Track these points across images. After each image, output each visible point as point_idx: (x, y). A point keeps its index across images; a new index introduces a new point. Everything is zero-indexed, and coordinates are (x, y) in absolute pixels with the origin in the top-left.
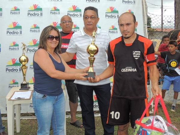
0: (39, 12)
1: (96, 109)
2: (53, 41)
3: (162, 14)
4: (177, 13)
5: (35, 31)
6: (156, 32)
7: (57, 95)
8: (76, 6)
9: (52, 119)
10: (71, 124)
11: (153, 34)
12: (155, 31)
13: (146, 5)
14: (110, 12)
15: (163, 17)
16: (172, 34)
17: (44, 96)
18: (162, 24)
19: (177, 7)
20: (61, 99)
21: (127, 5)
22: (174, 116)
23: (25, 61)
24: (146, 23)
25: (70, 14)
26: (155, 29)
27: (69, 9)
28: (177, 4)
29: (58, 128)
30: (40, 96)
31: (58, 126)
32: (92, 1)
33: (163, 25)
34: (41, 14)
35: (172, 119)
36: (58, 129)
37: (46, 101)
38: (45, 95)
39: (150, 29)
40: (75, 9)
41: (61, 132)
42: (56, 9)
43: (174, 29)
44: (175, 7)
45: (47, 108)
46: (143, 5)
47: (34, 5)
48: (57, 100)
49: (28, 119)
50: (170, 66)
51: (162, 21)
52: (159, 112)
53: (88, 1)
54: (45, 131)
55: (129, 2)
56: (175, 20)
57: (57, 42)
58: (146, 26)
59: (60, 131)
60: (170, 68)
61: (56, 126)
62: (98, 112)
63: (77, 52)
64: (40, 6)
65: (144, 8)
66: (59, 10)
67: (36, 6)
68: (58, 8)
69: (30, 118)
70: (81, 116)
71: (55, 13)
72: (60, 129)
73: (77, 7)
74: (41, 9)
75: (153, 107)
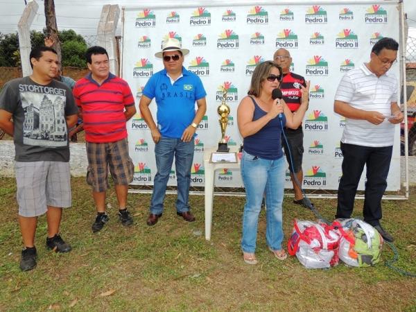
7: (274, 159)
8: (289, 30)
9: (266, 192)
10: (295, 202)
13: (406, 23)
14: (344, 38)
17: (256, 158)
21: (372, 25)
23: (225, 112)
25: (280, 43)
30: (251, 157)
31: (273, 202)
32: (314, 20)
34: (237, 45)
37: (257, 165)
40: (288, 35)
42: (259, 36)
46: (400, 24)
48: (273, 165)
54: (255, 205)
55: (376, 20)
59: (276, 209)
65: (403, 29)
66: (262, 37)
68: (262, 34)
71: (257, 42)
72: (276, 207)
73: (291, 32)
75: (407, 189)
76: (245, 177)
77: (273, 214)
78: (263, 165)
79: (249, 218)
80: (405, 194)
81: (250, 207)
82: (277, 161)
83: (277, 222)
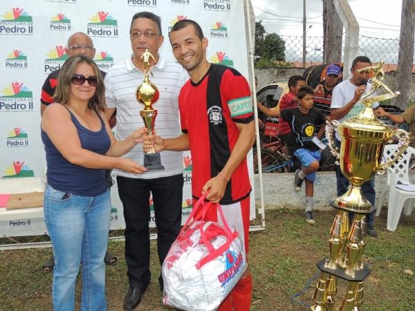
0: (26, 25)
1: (152, 224)
2: (84, 87)
3: (304, 34)
4: (327, 34)
5: (16, 65)
6: (293, 68)
7: (95, 195)
8: (106, 13)
11: (284, 72)
12: (292, 66)
13: (252, 13)
15: (307, 38)
16: (311, 72)
17: (66, 197)
18: (305, 52)
19: (328, 21)
20: (101, 204)
21: (213, 12)
22: (306, 234)
24: (252, 51)
25: (93, 29)
26: (292, 64)
27: (91, 20)
28: (327, 14)
29: (92, 261)
30: (58, 195)
31: (92, 258)
32: (139, 2)
33: (307, 56)
34: (31, 30)
35: (300, 241)
36: (92, 263)
37: (68, 206)
38: (67, 195)
39: (282, 62)
40: (104, 19)
41: (97, 269)
42: (62, 19)
43: (322, 61)
44: (325, 21)
45: (71, 221)
46: (246, 14)
47: (14, 9)
48: (93, 205)
49: (6, 251)
50: (304, 134)
51: (305, 47)
52: (277, 226)
53: (131, 3)
55: (217, 7)
56: (324, 46)
57: (92, 89)
58: (252, 56)
60: (304, 139)
61: (89, 256)
62: (153, 231)
63: (118, 107)
64: (28, 11)
65: (249, 20)
66: (68, 21)
67: (20, 12)
68: (67, 16)
69: (11, 247)
70: (124, 240)
72: (95, 264)
73: (108, 15)
74: (29, 19)
75: (263, 217)
76: (50, 225)
77: (91, 274)
78: (77, 205)
79: (61, 287)
80: (261, 224)
81: (60, 271)
82: (98, 198)
83: (97, 287)
